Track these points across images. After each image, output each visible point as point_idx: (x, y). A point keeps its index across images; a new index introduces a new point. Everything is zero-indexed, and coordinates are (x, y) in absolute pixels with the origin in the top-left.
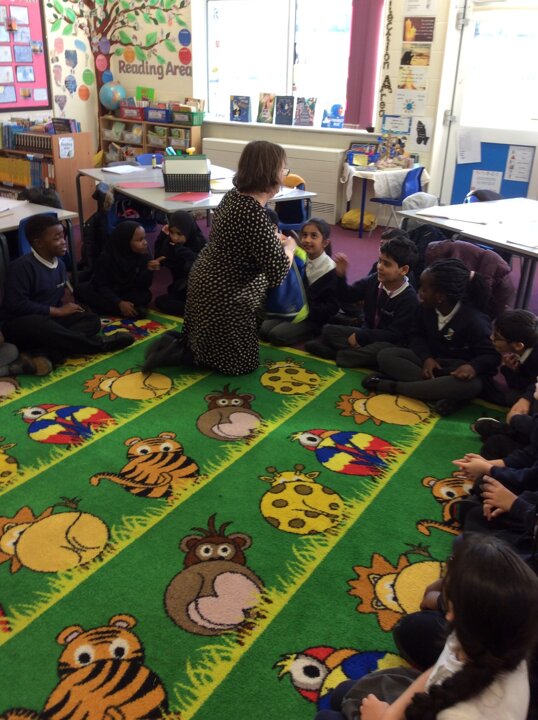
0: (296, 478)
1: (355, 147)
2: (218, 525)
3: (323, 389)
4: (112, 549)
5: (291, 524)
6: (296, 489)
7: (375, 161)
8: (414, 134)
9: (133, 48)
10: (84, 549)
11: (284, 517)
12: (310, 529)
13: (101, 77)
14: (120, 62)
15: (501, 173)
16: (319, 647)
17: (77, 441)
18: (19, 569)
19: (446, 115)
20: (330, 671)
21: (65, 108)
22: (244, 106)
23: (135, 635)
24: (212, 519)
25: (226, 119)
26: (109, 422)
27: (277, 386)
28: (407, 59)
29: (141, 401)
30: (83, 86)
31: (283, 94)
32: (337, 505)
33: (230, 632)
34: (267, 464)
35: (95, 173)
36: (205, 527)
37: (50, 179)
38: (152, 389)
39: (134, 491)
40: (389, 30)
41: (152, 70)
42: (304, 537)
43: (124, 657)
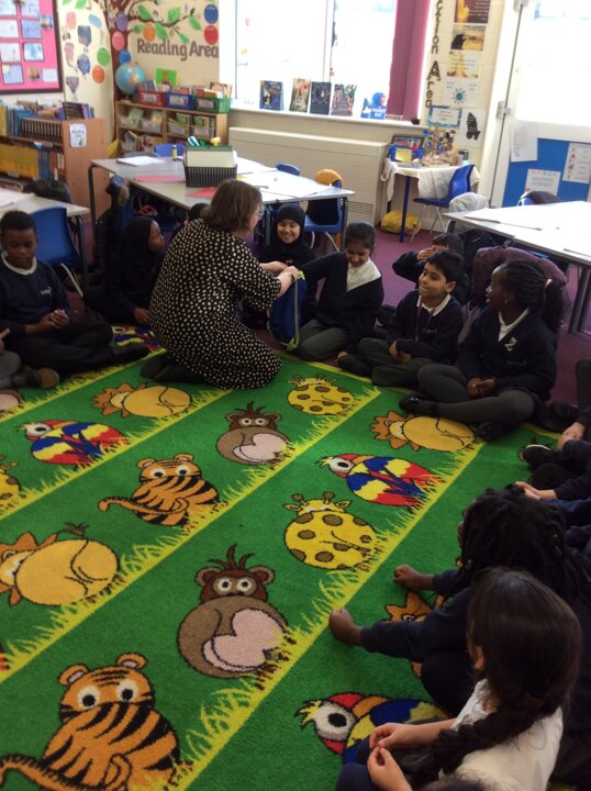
0: (325, 507)
1: (398, 141)
2: (237, 557)
3: (356, 409)
4: (122, 580)
5: (318, 557)
6: (324, 519)
7: (420, 158)
8: (464, 127)
9: (153, 25)
10: (91, 580)
11: (310, 549)
12: (339, 563)
13: (118, 57)
14: (139, 40)
15: (559, 174)
16: (346, 693)
17: (85, 462)
18: (19, 602)
19: (499, 107)
20: (357, 720)
21: (77, 92)
22: (275, 92)
23: (145, 676)
24: (232, 550)
25: (255, 106)
26: (120, 442)
27: (306, 405)
28: (458, 42)
29: (156, 418)
30: (97, 67)
31: (319, 80)
32: (369, 538)
33: (249, 675)
34: (293, 492)
35: (109, 164)
36: (224, 558)
37: (59, 170)
38: (168, 406)
40: (439, 9)
41: (176, 50)
42: (332, 572)
43: (132, 700)
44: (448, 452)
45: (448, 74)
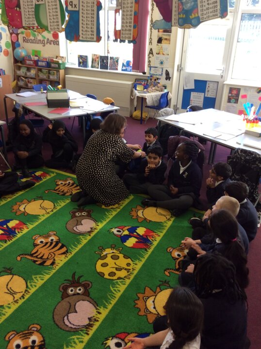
0: (112, 251)
1: (137, 82)
2: (76, 277)
3: (124, 205)
4: (29, 292)
5: (109, 275)
6: (111, 257)
7: (147, 89)
8: (164, 76)
9: (30, 31)
10: (15, 293)
11: (106, 271)
12: (118, 276)
13: (14, 45)
14: (24, 37)
15: (203, 94)
16: (122, 333)
17: (9, 238)
19: (178, 67)
22: (84, 60)
23: (41, 334)
24: (74, 275)
25: (76, 66)
26: (24, 228)
28: (160, 41)
29: (39, 215)
30: (5, 49)
31: (103, 55)
32: (130, 264)
33: (83, 329)
34: (99, 245)
35: (12, 96)
36: (70, 279)
38: (44, 209)
39: (37, 263)
41: (39, 42)
42: (115, 281)
43: (36, 344)
44: (161, 222)
45: (157, 54)
